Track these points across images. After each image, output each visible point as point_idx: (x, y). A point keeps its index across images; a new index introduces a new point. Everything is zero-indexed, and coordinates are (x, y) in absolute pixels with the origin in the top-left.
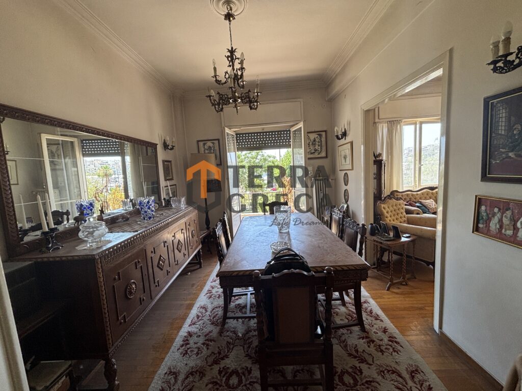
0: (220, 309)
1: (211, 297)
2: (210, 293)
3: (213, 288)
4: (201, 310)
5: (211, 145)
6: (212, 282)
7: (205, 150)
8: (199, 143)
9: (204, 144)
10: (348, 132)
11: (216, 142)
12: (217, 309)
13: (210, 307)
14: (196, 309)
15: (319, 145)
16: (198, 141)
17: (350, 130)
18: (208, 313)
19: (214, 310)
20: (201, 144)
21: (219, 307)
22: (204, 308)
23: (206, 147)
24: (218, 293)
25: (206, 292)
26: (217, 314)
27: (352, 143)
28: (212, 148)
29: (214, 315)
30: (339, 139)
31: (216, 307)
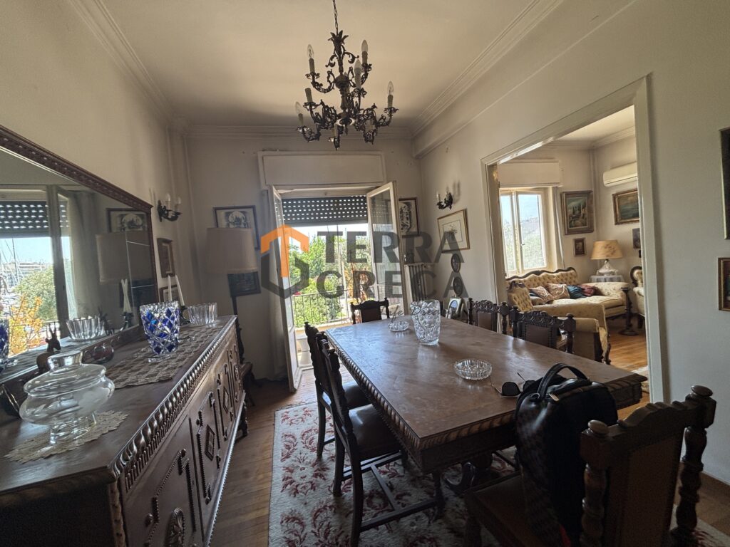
0: (329, 513)
1: (297, 492)
2: (291, 483)
3: (292, 471)
4: (291, 525)
5: (241, 215)
6: (282, 460)
7: (228, 225)
8: (218, 211)
9: (228, 214)
10: (455, 198)
11: (250, 211)
12: (324, 515)
13: (306, 514)
14: (279, 526)
15: (407, 218)
16: (216, 209)
17: (459, 194)
18: (309, 529)
19: (319, 519)
20: (222, 214)
21: (325, 508)
22: (294, 519)
23: (231, 219)
24: (307, 480)
25: (282, 484)
26: (329, 526)
27: (465, 212)
28: (243, 221)
29: (324, 528)
30: (441, 207)
31: (319, 511)
